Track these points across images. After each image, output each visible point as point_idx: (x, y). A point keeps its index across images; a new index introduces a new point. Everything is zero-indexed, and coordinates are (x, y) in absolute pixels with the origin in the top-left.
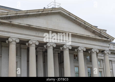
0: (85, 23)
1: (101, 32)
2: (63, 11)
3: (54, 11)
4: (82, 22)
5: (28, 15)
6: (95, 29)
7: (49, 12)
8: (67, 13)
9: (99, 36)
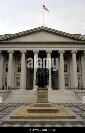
0: (63, 33)
1: (78, 38)
2: (44, 28)
3: (37, 30)
4: (61, 33)
5: (19, 36)
6: (73, 36)
7: (33, 31)
8: (48, 29)
9: (79, 41)
